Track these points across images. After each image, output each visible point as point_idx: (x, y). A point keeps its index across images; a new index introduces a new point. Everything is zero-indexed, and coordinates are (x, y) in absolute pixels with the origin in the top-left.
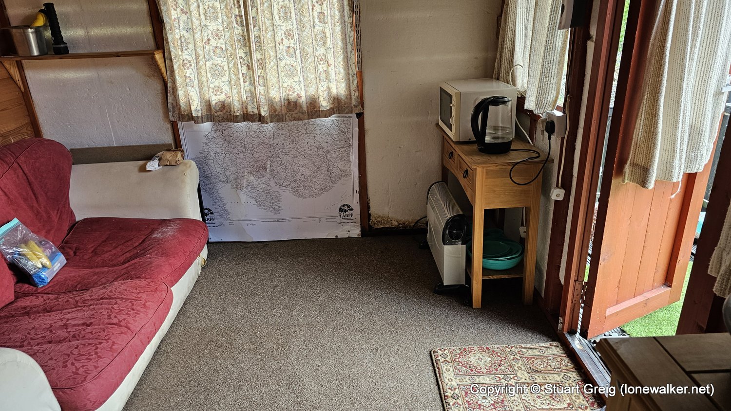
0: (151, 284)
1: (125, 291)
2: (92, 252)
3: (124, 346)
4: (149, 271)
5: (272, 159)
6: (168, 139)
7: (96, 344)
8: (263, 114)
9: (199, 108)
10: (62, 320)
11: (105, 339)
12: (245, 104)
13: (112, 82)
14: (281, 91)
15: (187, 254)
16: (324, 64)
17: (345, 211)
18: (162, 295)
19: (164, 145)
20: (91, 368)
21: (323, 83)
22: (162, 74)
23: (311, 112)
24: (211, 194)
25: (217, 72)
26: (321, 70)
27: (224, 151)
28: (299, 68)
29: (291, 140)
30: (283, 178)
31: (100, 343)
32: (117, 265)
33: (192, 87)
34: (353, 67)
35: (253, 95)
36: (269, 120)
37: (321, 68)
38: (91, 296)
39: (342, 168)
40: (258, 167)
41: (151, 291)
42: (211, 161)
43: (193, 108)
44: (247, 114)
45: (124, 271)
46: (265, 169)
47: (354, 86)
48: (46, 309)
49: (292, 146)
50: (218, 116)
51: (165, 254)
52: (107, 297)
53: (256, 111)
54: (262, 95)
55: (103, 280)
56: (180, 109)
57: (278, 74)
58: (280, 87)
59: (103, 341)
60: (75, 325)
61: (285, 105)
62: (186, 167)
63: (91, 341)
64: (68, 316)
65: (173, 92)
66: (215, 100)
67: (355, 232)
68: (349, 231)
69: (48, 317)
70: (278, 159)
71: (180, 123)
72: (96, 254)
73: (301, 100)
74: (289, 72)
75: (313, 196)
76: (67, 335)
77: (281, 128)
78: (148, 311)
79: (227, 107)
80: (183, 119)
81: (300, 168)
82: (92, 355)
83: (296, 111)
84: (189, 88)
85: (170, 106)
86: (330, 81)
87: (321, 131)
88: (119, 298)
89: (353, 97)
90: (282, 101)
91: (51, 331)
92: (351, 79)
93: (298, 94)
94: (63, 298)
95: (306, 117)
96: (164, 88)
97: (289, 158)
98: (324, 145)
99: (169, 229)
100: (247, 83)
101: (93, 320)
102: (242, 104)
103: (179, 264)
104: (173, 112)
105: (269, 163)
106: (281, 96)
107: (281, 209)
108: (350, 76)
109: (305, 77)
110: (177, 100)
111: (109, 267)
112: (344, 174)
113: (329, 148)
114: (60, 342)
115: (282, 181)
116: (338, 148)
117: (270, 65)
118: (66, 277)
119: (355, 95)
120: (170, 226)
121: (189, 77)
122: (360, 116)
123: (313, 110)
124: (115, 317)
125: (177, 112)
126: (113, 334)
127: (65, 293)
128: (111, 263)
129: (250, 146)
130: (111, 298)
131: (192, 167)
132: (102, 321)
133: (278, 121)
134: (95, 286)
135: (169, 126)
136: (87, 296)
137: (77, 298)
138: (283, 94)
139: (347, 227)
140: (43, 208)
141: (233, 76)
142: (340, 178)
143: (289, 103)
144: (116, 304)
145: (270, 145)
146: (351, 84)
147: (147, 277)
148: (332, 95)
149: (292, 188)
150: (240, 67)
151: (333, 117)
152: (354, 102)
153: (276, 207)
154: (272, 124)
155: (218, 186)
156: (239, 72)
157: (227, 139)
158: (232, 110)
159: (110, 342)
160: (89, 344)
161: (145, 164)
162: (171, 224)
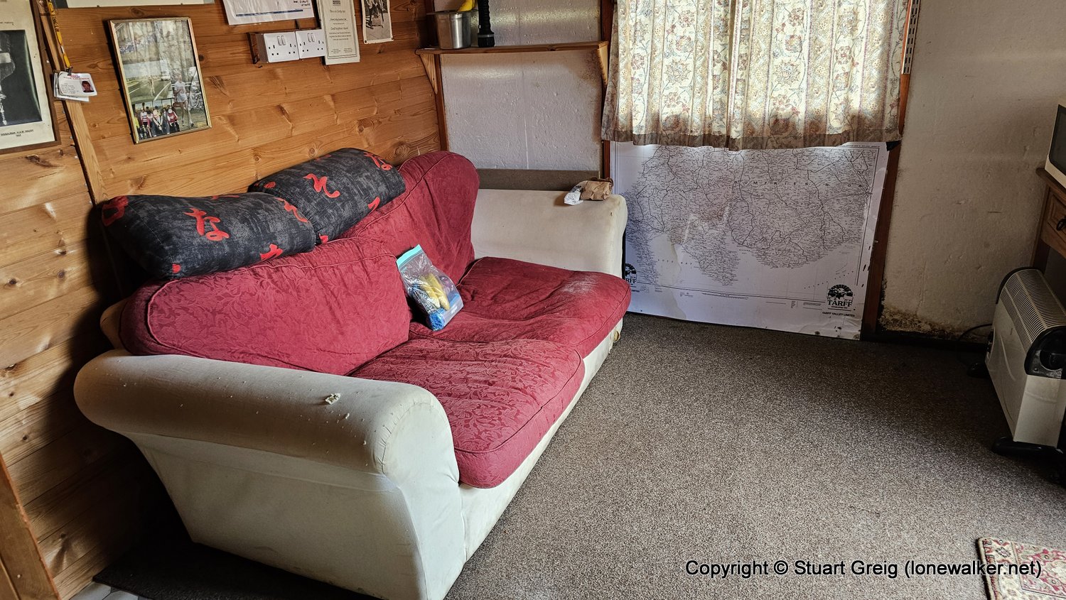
0: (561, 349)
1: (531, 352)
2: (492, 299)
3: (529, 419)
4: (558, 332)
5: (734, 203)
6: (594, 164)
7: (499, 409)
8: (734, 135)
9: (643, 124)
10: (462, 372)
11: (509, 405)
12: (708, 121)
13: (537, 85)
14: (767, 103)
15: (604, 320)
16: (847, 62)
17: (839, 296)
18: (573, 365)
19: (587, 172)
20: (495, 435)
21: (838, 93)
22: (601, 75)
23: (810, 136)
24: (638, 245)
25: (676, 73)
26: (841, 72)
27: (666, 187)
28: (802, 69)
29: (768, 177)
30: (747, 233)
31: (504, 408)
32: (519, 319)
33: (640, 93)
34: (897, 67)
35: (724, 106)
36: (740, 146)
37: (840, 69)
38: (493, 351)
39: (846, 227)
40: (712, 213)
41: (562, 358)
42: (646, 199)
43: (635, 123)
44: (710, 135)
45: (529, 328)
46: (720, 217)
47: (892, 98)
48: (444, 356)
49: (768, 186)
50: (667, 136)
51: (578, 314)
52: (512, 355)
53: (724, 132)
54: (738, 108)
55: (504, 335)
56: (616, 124)
57: (768, 77)
58: (766, 96)
59: (507, 406)
60: (476, 381)
61: (769, 125)
62: (614, 204)
63: (494, 404)
64: (468, 369)
65: (612, 100)
66: (666, 113)
67: (851, 330)
68: (840, 328)
69: (447, 366)
70: (744, 204)
71: (613, 144)
72: (496, 302)
73: (797, 118)
74: (785, 75)
75: (789, 266)
76: (468, 390)
77: (756, 158)
78: (557, 382)
79: (681, 124)
80: (619, 137)
81: (775, 220)
82: (495, 420)
83: (785, 134)
84: (636, 95)
85: (604, 118)
86: (851, 90)
87: (822, 167)
88: (525, 359)
89: (887, 116)
90: (767, 118)
91: (450, 382)
92: (889, 86)
93: (793, 109)
94: (461, 348)
95: (801, 144)
96: (601, 94)
97: (762, 204)
98: (822, 188)
99: (583, 283)
100: (719, 90)
101: (495, 380)
102: (705, 120)
103: (593, 331)
104: (607, 128)
105: (727, 208)
106: (767, 110)
107: (735, 278)
108: (889, 82)
109: (811, 82)
110: (615, 111)
111: (510, 320)
112: (849, 237)
113: (829, 194)
114: (460, 397)
115: (744, 238)
116: (845, 195)
117: (757, 65)
118: (463, 324)
119: (891, 112)
120: (584, 280)
121: (638, 80)
122: (894, 147)
123: (815, 134)
124: (520, 381)
125: (612, 128)
126: (517, 400)
127: (461, 342)
128: (513, 316)
129: (706, 182)
130: (515, 357)
131: (621, 205)
132: (506, 382)
133: (754, 147)
134: (495, 339)
135: (598, 147)
136: (488, 349)
137: (478, 350)
138: (770, 108)
139: (839, 321)
140: (444, 238)
141: (699, 79)
142: (839, 243)
143: (777, 120)
144: (521, 365)
145: (736, 182)
146: (888, 95)
147: (556, 339)
148: (851, 112)
149: (758, 249)
150: (711, 66)
151: (847, 146)
152: (887, 124)
153: (728, 275)
154: (743, 152)
155: (648, 235)
156: (708, 73)
157: (674, 170)
158: (689, 128)
159: (515, 410)
160: (492, 407)
161: (564, 196)
162: (586, 279)
